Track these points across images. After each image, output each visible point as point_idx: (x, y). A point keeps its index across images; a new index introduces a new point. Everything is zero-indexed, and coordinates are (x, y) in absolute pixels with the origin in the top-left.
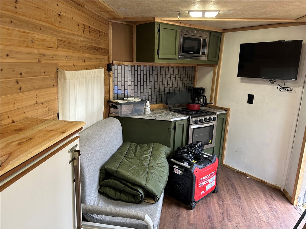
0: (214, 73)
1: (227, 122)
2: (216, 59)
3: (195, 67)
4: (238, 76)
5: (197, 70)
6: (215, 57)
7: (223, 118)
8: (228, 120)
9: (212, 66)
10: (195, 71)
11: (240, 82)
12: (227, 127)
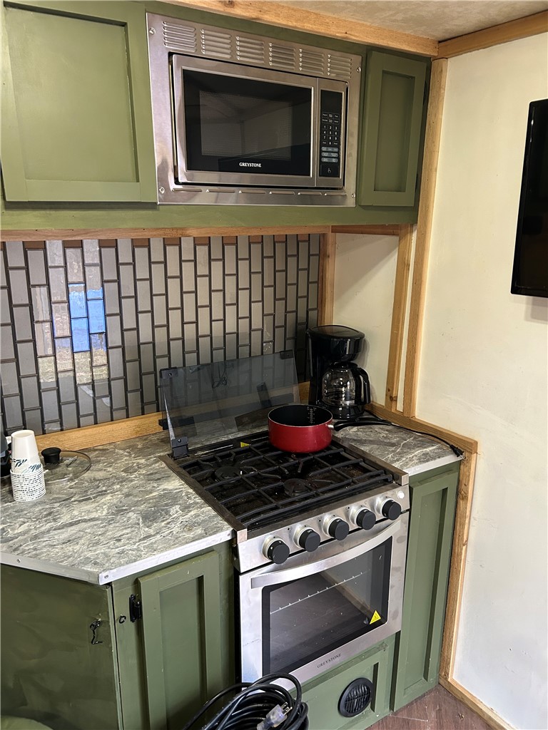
0: (402, 266)
1: (461, 502)
2: (404, 199)
3: (324, 235)
4: (515, 290)
5: (330, 249)
6: (400, 189)
7: (445, 491)
8: (466, 493)
9: (393, 234)
10: (322, 255)
11: (526, 319)
12: (463, 525)
